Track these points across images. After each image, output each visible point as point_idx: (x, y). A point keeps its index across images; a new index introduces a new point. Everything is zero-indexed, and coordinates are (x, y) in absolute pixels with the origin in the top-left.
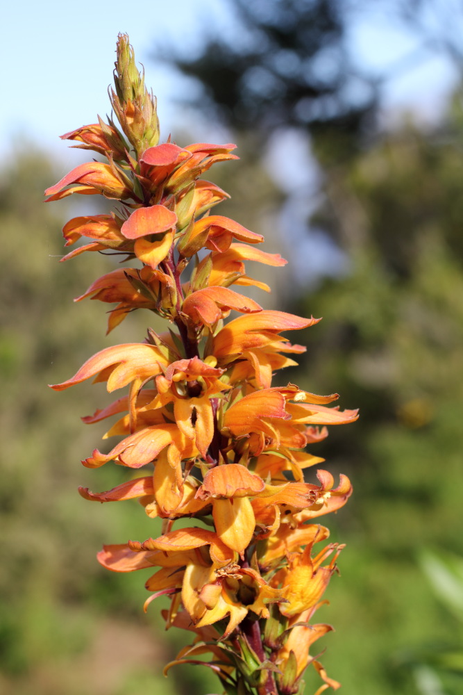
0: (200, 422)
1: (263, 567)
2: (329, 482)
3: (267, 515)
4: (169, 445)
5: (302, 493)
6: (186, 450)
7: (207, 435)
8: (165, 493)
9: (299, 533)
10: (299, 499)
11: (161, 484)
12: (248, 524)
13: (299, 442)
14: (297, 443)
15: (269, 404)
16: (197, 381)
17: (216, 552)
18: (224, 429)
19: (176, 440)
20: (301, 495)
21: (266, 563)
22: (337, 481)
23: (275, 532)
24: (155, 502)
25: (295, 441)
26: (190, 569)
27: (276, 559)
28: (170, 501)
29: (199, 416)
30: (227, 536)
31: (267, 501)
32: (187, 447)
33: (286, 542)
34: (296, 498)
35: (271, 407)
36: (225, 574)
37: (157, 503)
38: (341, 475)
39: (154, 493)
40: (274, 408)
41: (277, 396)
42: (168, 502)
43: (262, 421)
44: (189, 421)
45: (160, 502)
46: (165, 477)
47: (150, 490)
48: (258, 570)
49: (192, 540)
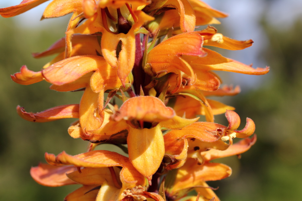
0: (123, 53)
1: (170, 195)
2: (235, 122)
3: (177, 147)
4: (94, 71)
5: (210, 130)
6: (110, 80)
7: (128, 64)
8: (88, 117)
9: (206, 170)
10: (206, 135)
11: (86, 110)
12: (157, 152)
13: (213, 85)
14: (212, 87)
15: (188, 44)
16: (127, 20)
17: (125, 175)
18: (146, 66)
19: (102, 69)
20: (208, 131)
21: (173, 192)
22: (243, 124)
23: (182, 163)
24: (78, 124)
25: (210, 85)
26: (104, 189)
27: (183, 190)
28: (91, 124)
29: (124, 48)
30: (138, 162)
31: (179, 134)
32: (111, 77)
33: (194, 176)
34: (204, 133)
35: (189, 46)
36: (131, 194)
37: (80, 126)
38: (247, 119)
39: (79, 117)
40: (193, 47)
41: (196, 37)
42: (89, 125)
43: (180, 58)
44: (114, 52)
45: (82, 125)
46: (90, 104)
47: (76, 114)
48: (165, 197)
49: (104, 160)
